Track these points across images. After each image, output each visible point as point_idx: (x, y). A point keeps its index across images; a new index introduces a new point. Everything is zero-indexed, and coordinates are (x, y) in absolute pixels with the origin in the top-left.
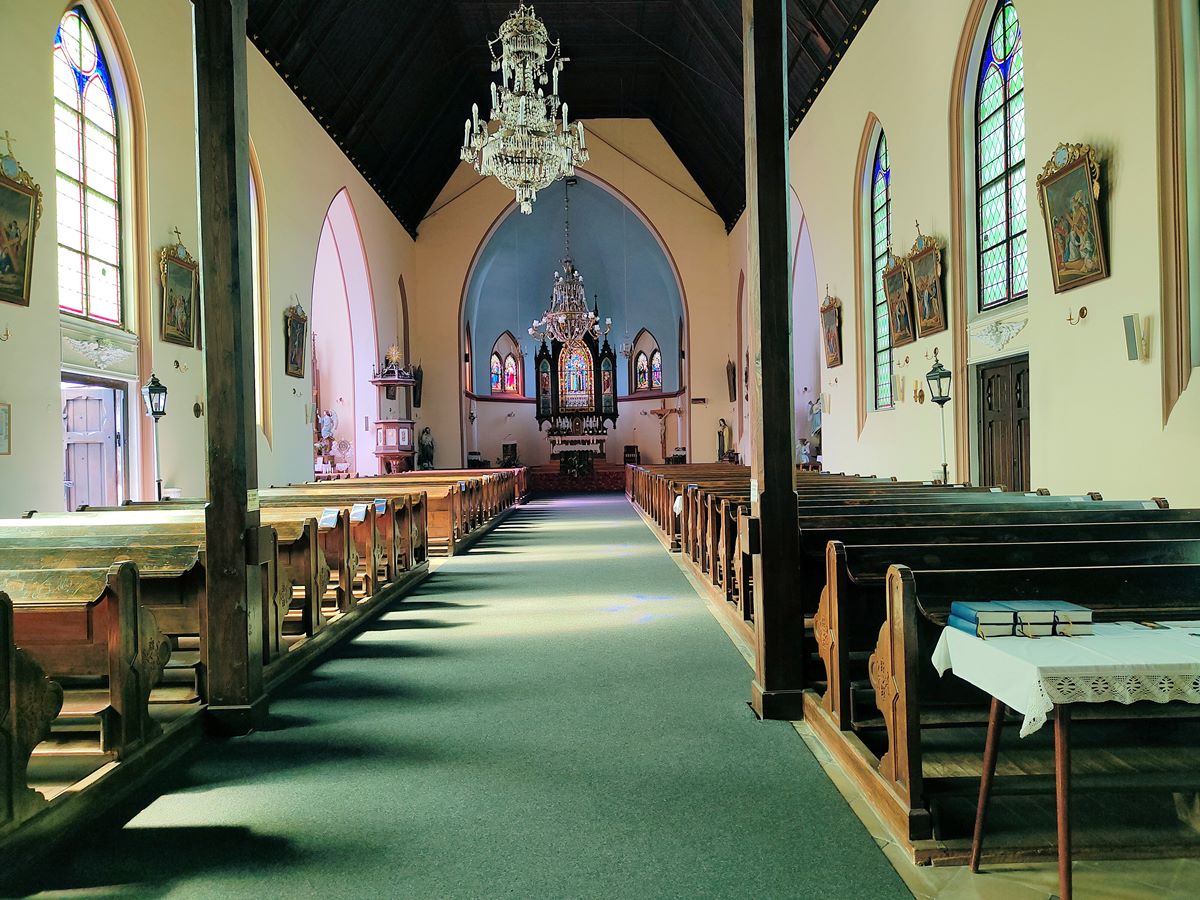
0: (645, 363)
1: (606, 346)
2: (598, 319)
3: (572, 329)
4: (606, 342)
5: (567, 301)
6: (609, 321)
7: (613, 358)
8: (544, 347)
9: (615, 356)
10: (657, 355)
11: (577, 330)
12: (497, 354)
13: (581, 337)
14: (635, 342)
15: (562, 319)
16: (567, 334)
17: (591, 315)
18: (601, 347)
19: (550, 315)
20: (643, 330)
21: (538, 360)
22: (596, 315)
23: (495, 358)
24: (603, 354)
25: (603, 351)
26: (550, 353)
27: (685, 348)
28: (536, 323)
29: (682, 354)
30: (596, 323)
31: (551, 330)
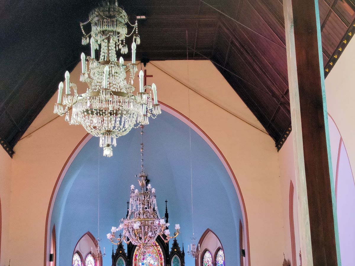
0: (210, 260)
1: (175, 245)
2: (168, 225)
3: (146, 234)
4: (175, 241)
5: (141, 209)
6: (177, 227)
7: (182, 256)
8: (120, 247)
9: (183, 254)
10: (221, 253)
11: (150, 234)
12: (78, 252)
13: (154, 240)
14: (201, 242)
15: (136, 226)
16: (141, 238)
17: (163, 221)
18: (171, 246)
19: (126, 222)
20: (207, 231)
21: (115, 258)
22: (167, 222)
23: (76, 257)
24: (173, 253)
25: (173, 249)
26: (126, 251)
27: (245, 248)
28: (113, 229)
29: (243, 253)
30: (167, 228)
31: (127, 235)
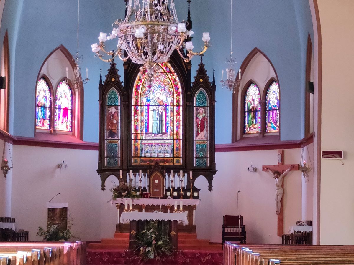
0: (257, 98)
1: (202, 71)
2: (191, 33)
3: (154, 46)
4: (201, 66)
5: (148, 7)
6: (206, 36)
7: (211, 89)
8: (113, 71)
9: (214, 87)
10: (274, 87)
11: (161, 47)
12: (45, 78)
13: (165, 58)
14: (244, 67)
15: (139, 32)
16: (146, 54)
17: (182, 27)
18: (194, 73)
19: (123, 26)
20: (255, 52)
21: (104, 88)
22: (189, 28)
23: (42, 85)
24: (197, 85)
25: (197, 78)
26: (122, 79)
27: (314, 79)
28: (102, 37)
29: (310, 87)
30: (189, 39)
31: (124, 47)
